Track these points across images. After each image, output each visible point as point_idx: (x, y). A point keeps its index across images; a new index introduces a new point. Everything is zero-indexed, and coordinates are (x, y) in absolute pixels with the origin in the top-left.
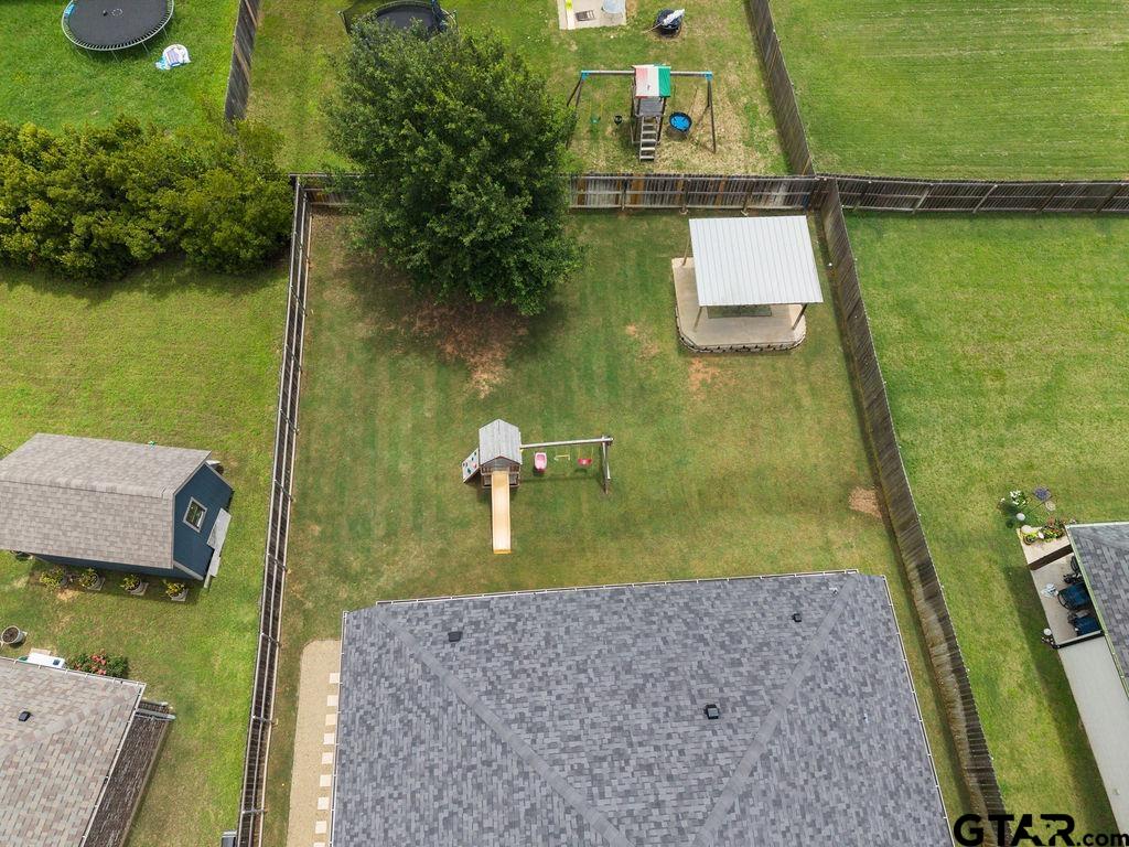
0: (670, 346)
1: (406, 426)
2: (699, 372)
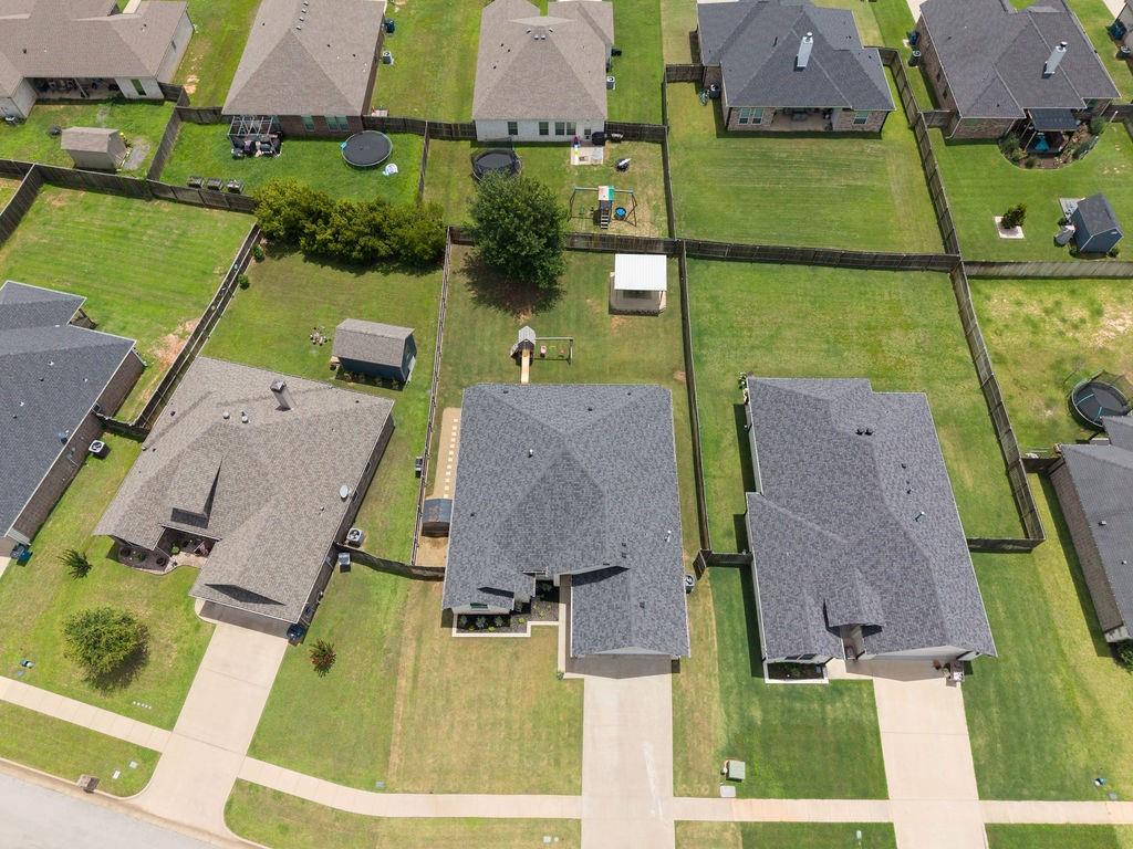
1: (488, 333)
2: (617, 320)
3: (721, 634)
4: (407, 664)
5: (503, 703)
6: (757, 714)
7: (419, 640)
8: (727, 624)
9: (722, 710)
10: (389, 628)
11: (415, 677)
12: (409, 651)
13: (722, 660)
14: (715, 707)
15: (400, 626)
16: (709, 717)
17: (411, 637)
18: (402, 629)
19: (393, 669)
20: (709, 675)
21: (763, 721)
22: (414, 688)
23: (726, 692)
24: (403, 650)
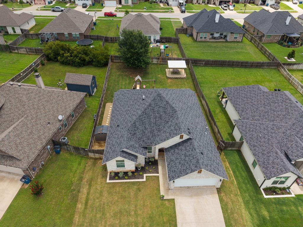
0: (165, 78)
1: (124, 83)
2: (169, 81)
3: (236, 177)
4: (83, 196)
5: (133, 213)
6: (266, 213)
7: (90, 185)
8: (237, 173)
9: (248, 212)
10: (75, 180)
11: (86, 203)
12: (85, 190)
13: (240, 188)
14: (243, 211)
15: (81, 179)
16: (242, 216)
17: (86, 183)
18: (82, 181)
19: (75, 199)
20: (236, 195)
21: (270, 217)
22: (86, 208)
23: (247, 203)
24: (81, 190)
